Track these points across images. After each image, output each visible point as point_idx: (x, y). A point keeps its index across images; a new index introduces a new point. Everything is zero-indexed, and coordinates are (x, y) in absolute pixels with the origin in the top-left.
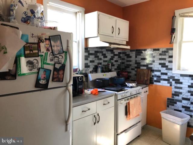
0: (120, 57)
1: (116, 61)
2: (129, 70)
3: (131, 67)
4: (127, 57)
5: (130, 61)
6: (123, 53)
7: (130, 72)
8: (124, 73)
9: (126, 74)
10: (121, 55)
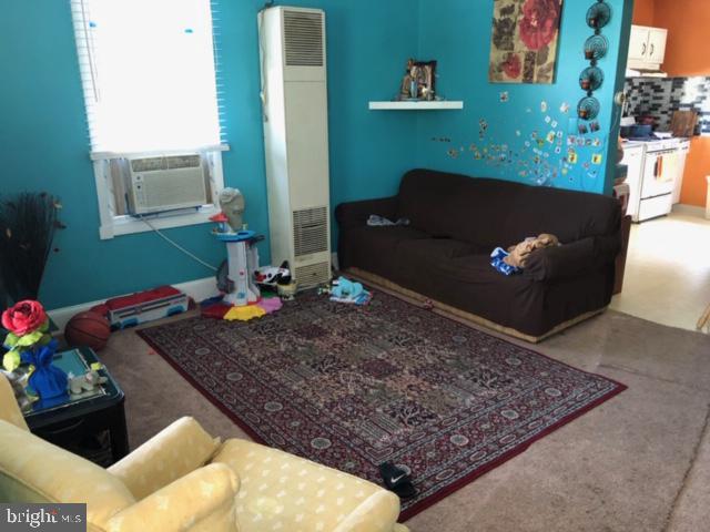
0: (641, 91)
1: (635, 99)
3: (660, 109)
4: (656, 91)
5: (661, 98)
6: (647, 84)
7: (658, 118)
8: (647, 120)
9: (650, 120)
10: (643, 88)
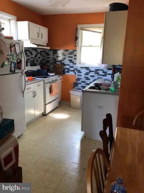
0: (41, 55)
1: (39, 58)
2: (49, 64)
4: (47, 55)
5: (49, 58)
6: (44, 52)
7: (49, 66)
8: (45, 67)
9: (47, 67)
10: (42, 53)
